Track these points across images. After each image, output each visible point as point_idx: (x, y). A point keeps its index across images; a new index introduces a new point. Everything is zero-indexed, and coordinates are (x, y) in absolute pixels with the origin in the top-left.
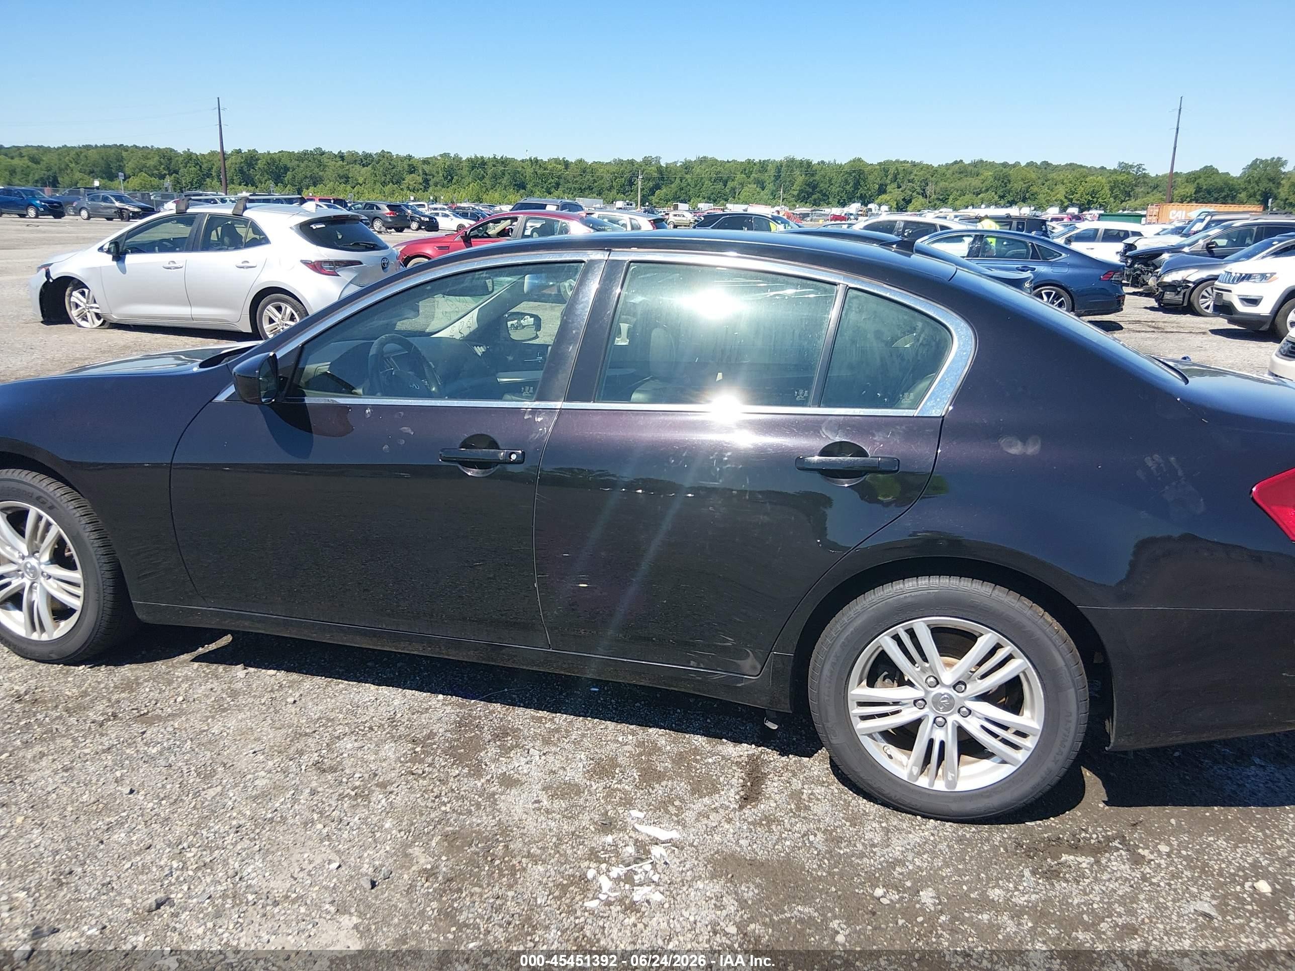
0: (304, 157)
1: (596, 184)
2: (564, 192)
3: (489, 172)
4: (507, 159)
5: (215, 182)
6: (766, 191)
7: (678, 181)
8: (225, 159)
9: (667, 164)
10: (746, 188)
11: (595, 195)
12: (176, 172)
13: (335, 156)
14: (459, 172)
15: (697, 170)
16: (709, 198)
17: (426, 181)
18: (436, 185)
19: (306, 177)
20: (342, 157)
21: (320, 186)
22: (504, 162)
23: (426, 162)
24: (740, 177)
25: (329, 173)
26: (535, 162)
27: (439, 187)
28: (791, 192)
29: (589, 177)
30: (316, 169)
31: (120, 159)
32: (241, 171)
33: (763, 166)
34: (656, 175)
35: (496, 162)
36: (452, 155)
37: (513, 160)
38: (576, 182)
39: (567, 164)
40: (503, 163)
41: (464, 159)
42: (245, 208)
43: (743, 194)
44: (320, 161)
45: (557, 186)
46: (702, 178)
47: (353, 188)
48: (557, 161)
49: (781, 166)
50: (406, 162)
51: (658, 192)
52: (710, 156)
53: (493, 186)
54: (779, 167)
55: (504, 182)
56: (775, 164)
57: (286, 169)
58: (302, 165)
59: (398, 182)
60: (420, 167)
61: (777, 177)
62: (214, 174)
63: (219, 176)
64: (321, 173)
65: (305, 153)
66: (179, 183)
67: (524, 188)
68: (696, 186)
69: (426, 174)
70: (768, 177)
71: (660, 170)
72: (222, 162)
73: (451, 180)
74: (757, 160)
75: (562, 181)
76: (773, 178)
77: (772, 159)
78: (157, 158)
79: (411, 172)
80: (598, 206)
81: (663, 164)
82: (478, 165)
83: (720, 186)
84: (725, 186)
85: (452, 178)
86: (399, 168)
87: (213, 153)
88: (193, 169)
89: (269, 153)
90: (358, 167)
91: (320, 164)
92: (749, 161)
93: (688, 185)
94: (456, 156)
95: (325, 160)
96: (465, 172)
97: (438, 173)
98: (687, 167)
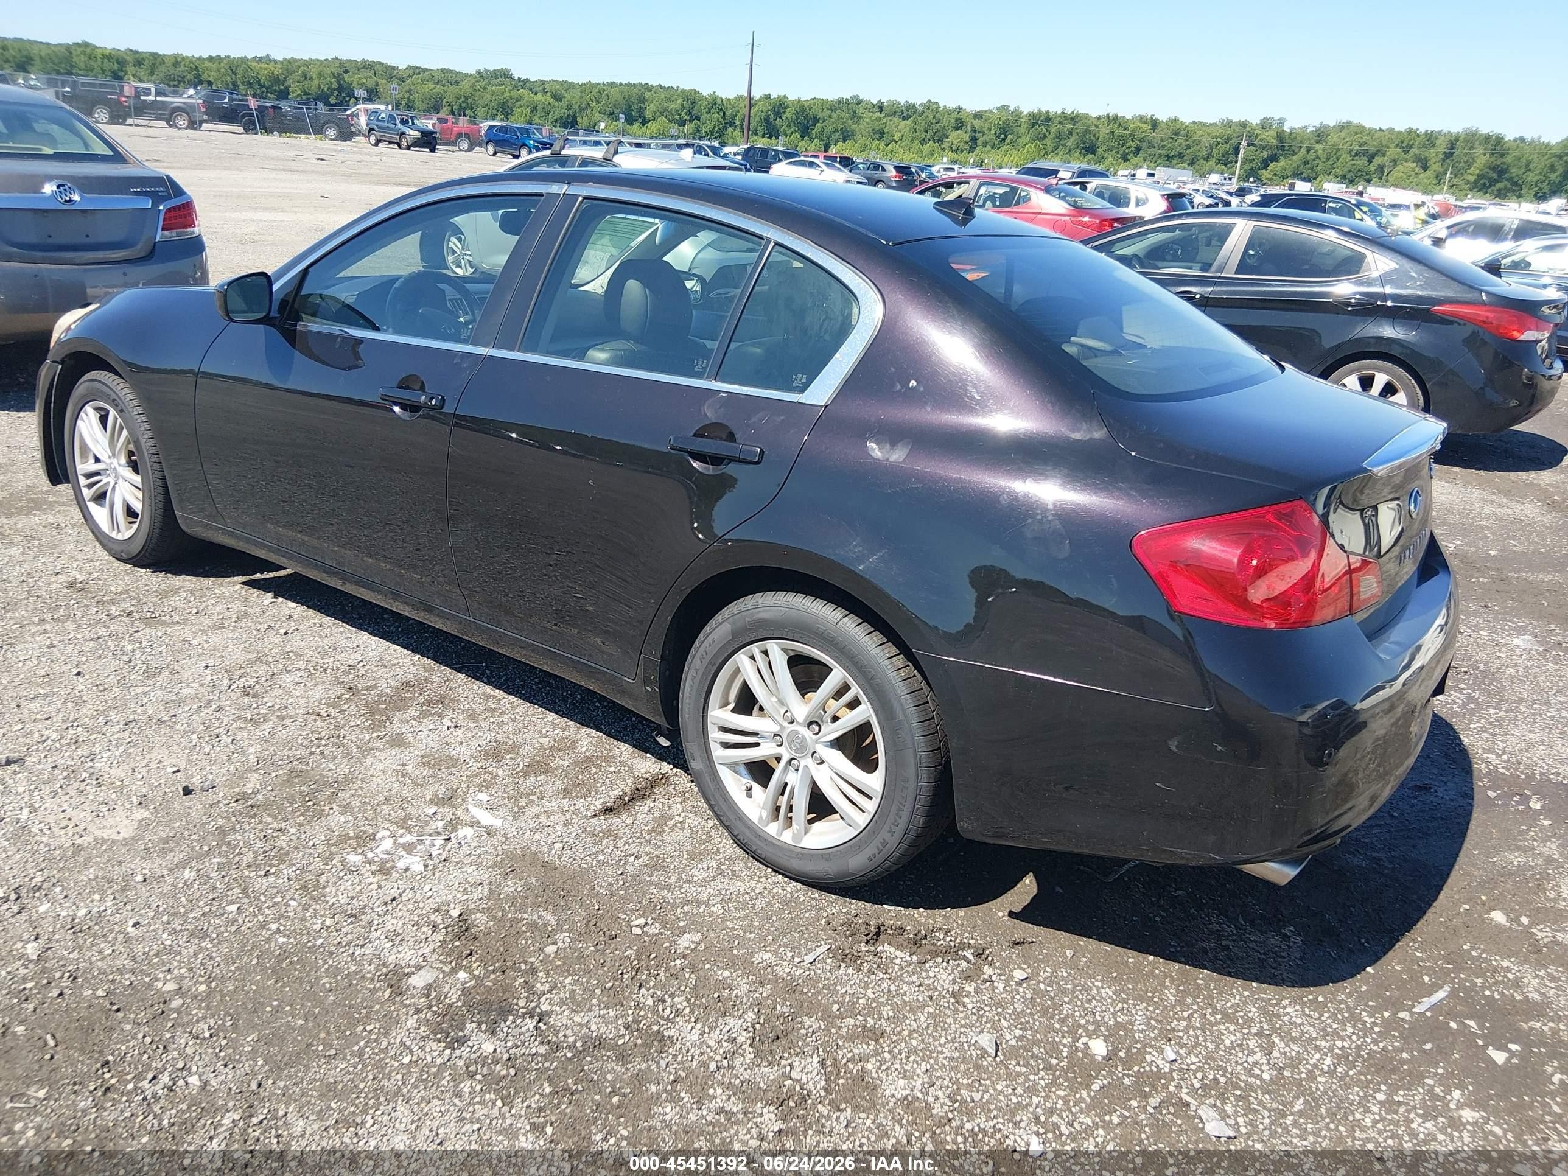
0: (838, 105)
1: (1189, 151)
2: (1145, 160)
3: (1053, 130)
4: (1078, 115)
5: (737, 133)
6: (1428, 173)
7: (1303, 151)
8: (751, 106)
9: (1292, 129)
10: (1399, 167)
11: (1185, 165)
12: (698, 119)
13: (874, 105)
14: (1015, 130)
15: (1333, 138)
16: (1344, 177)
17: (974, 140)
18: (985, 144)
19: (836, 131)
20: (881, 108)
21: (849, 142)
22: (1074, 119)
23: (978, 116)
24: (1393, 151)
25: (863, 127)
26: (1114, 120)
27: (988, 148)
28: (1465, 177)
29: (1181, 141)
30: (850, 121)
31: (642, 100)
32: (767, 120)
33: (1430, 138)
34: (1274, 142)
35: (1065, 117)
36: (1012, 109)
37: (1087, 117)
38: (1164, 146)
39: (1154, 124)
40: (1072, 119)
41: (1025, 113)
42: (616, 152)
43: (1396, 174)
44: (855, 112)
45: (1138, 150)
46: (1338, 150)
47: (887, 145)
48: (1142, 119)
49: (1457, 140)
50: (955, 115)
51: (1272, 165)
52: (1355, 121)
53: (1055, 149)
54: (1453, 143)
55: (1069, 144)
56: (1448, 138)
57: (816, 120)
58: (835, 116)
59: (940, 140)
60: (970, 121)
61: (1448, 155)
62: (737, 123)
63: (742, 126)
64: (853, 126)
65: (840, 102)
66: (699, 131)
67: (1094, 152)
68: (1328, 159)
69: (975, 131)
70: (1434, 155)
71: (1280, 136)
72: (747, 109)
73: (1004, 140)
74: (1422, 131)
75: (1144, 145)
76: (1441, 156)
77: (1446, 130)
78: (680, 101)
79: (957, 128)
80: (1185, 179)
81: (1287, 129)
82: (1041, 121)
83: (1362, 161)
84: (1370, 162)
85: (1006, 137)
86: (944, 123)
87: (739, 98)
88: (716, 115)
89: (799, 100)
90: (896, 120)
91: (855, 117)
92: (1410, 132)
93: (1318, 157)
94: (1017, 109)
95: (860, 110)
96: (1023, 130)
97: (990, 130)
98: (1321, 134)
